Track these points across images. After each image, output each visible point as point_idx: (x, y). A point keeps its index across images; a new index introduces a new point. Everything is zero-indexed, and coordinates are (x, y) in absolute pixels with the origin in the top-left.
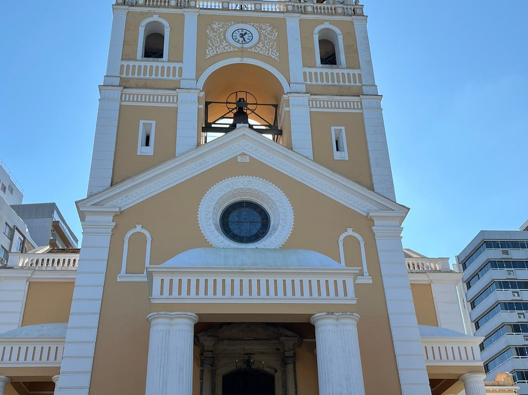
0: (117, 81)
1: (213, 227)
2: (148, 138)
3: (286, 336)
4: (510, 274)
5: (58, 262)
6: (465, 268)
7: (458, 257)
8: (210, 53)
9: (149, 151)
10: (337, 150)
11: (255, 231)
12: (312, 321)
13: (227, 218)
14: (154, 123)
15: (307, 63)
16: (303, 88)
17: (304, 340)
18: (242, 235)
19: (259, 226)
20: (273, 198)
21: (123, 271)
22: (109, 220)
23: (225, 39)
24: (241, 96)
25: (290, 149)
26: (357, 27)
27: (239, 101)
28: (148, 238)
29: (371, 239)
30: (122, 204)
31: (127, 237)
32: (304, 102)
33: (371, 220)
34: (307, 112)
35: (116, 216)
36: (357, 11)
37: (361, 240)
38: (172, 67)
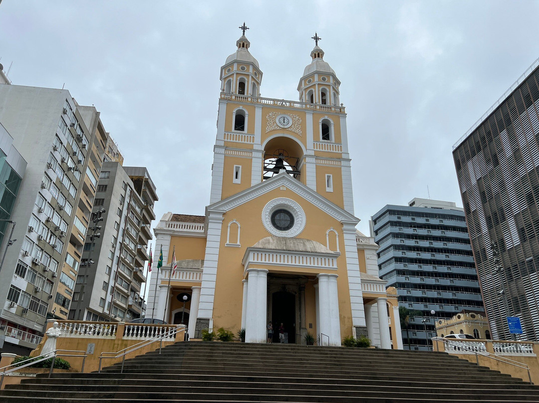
0: (222, 144)
1: (269, 223)
2: (237, 174)
4: (400, 230)
5: (198, 228)
6: (375, 223)
7: (372, 217)
8: (268, 129)
9: (238, 181)
10: (328, 186)
11: (287, 225)
12: (317, 276)
13: (274, 217)
14: (241, 166)
15: (316, 139)
16: (313, 153)
18: (281, 226)
19: (289, 222)
21: (228, 242)
22: (221, 216)
23: (275, 122)
24: (281, 151)
25: (305, 186)
26: (341, 120)
27: (280, 155)
28: (239, 226)
29: (341, 233)
30: (226, 209)
31: (229, 225)
32: (313, 160)
33: (342, 224)
34: (314, 166)
35: (224, 214)
36: (342, 110)
37: (337, 233)
38: (249, 136)
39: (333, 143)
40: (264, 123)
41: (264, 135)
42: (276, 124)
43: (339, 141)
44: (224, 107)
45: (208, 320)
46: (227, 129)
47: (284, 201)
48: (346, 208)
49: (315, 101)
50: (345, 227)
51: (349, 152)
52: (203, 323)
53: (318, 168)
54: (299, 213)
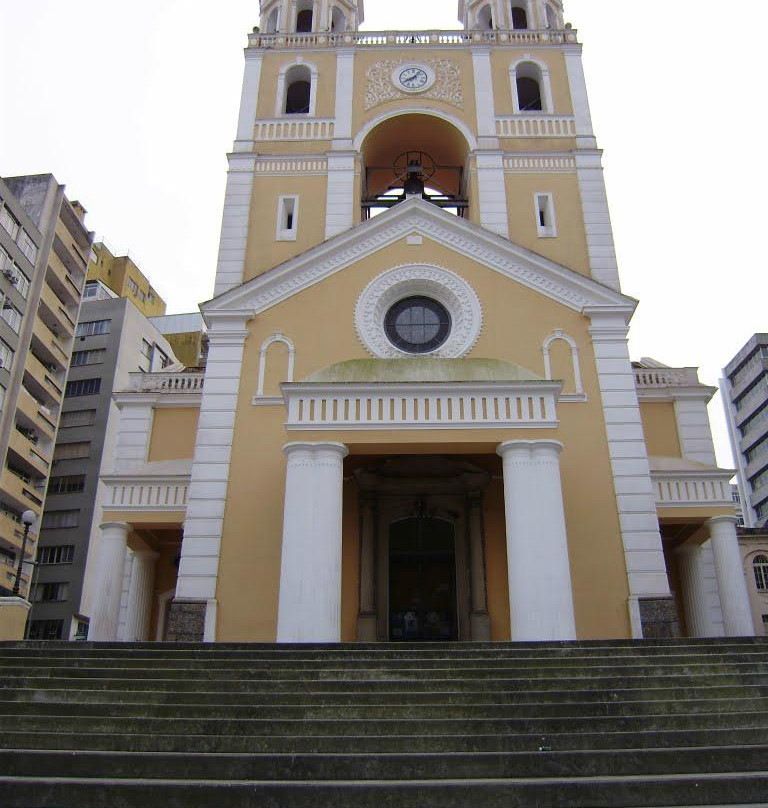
0: (250, 148)
1: (376, 333)
2: (290, 219)
3: (471, 472)
8: (371, 101)
9: (291, 234)
10: (543, 224)
11: (430, 337)
12: (499, 451)
13: (393, 320)
14: (297, 197)
15: (501, 112)
16: (495, 144)
17: (494, 477)
18: (413, 342)
19: (436, 329)
20: (455, 292)
21: (260, 392)
22: (241, 327)
23: (391, 83)
24: (414, 157)
25: (477, 226)
26: (569, 59)
27: (412, 164)
28: (291, 348)
29: (587, 342)
30: (257, 306)
31: (264, 348)
32: (497, 160)
33: (587, 318)
34: (500, 175)
35: (250, 321)
36: (570, 37)
37: (573, 345)
38: (320, 123)
39: (549, 115)
40: (360, 86)
41: (359, 115)
42: (393, 86)
43: (566, 108)
44: (258, 64)
45: (204, 603)
46: (263, 114)
47: (417, 273)
48: (596, 275)
49: (497, 21)
50: (596, 324)
51: (595, 134)
52: (190, 613)
53: (509, 180)
54: (461, 300)
